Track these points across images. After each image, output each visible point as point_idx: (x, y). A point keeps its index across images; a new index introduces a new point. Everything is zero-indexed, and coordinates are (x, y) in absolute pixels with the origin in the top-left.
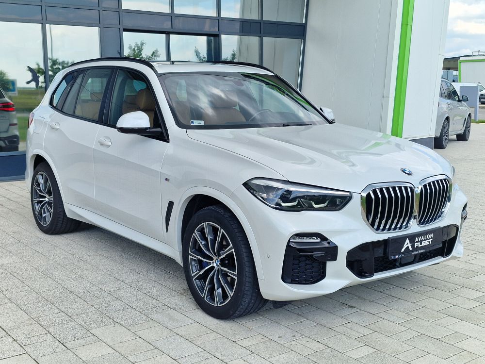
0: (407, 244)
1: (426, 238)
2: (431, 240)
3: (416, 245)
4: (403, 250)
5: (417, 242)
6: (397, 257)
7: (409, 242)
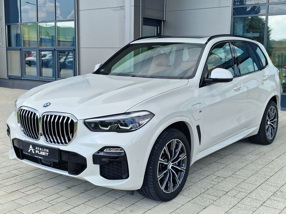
0: (31, 148)
4: (29, 151)
7: (32, 148)
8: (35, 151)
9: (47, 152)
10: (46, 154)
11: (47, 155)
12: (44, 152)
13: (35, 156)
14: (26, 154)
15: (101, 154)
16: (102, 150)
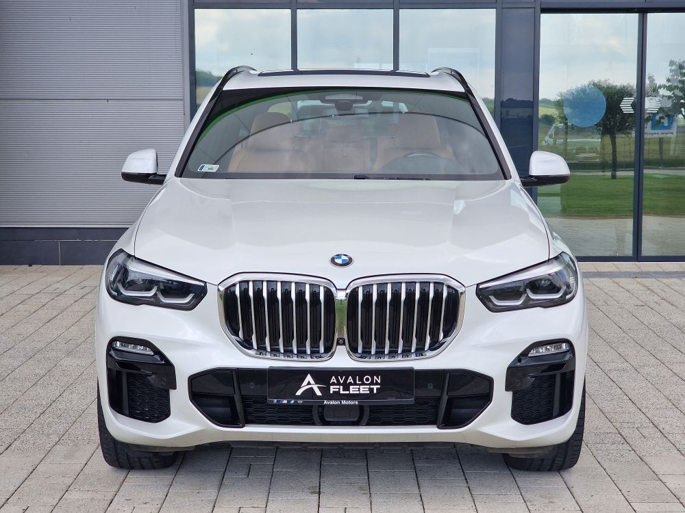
0: (309, 383)
1: (362, 380)
2: (375, 387)
3: (332, 389)
4: (299, 393)
5: (333, 384)
6: (285, 402)
7: (312, 382)
8: (325, 390)
9: (377, 383)
10: (371, 390)
11: (375, 392)
12: (363, 384)
13: (325, 402)
14: (284, 405)
15: (524, 362)
16: (525, 354)
